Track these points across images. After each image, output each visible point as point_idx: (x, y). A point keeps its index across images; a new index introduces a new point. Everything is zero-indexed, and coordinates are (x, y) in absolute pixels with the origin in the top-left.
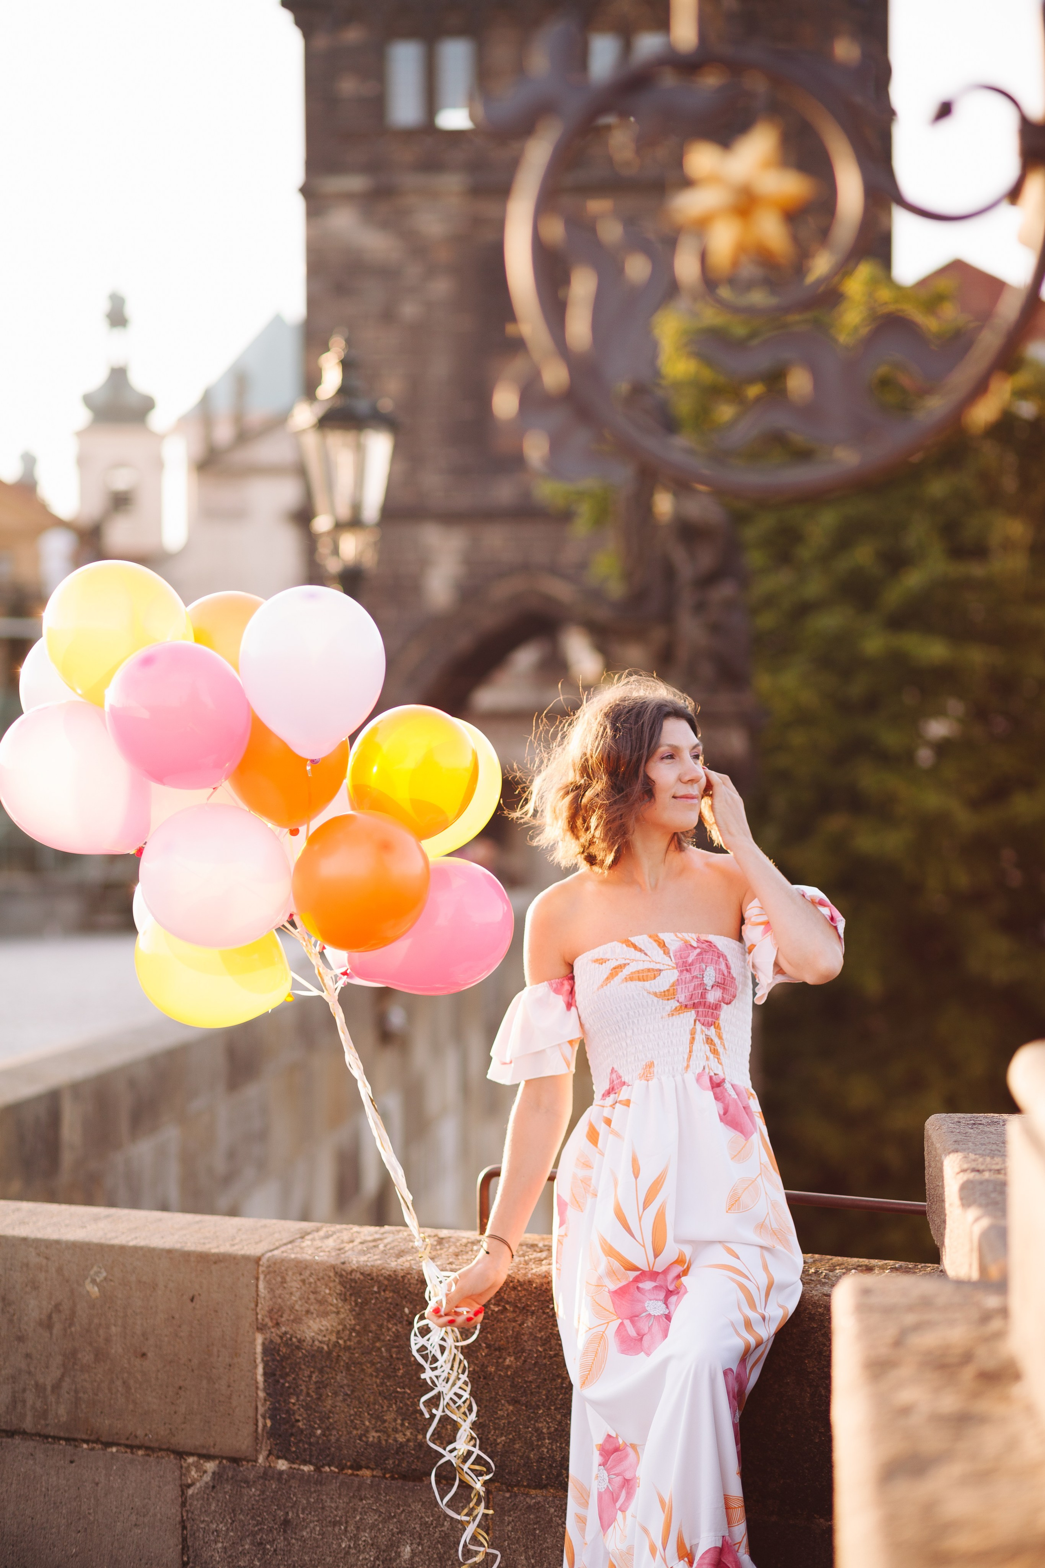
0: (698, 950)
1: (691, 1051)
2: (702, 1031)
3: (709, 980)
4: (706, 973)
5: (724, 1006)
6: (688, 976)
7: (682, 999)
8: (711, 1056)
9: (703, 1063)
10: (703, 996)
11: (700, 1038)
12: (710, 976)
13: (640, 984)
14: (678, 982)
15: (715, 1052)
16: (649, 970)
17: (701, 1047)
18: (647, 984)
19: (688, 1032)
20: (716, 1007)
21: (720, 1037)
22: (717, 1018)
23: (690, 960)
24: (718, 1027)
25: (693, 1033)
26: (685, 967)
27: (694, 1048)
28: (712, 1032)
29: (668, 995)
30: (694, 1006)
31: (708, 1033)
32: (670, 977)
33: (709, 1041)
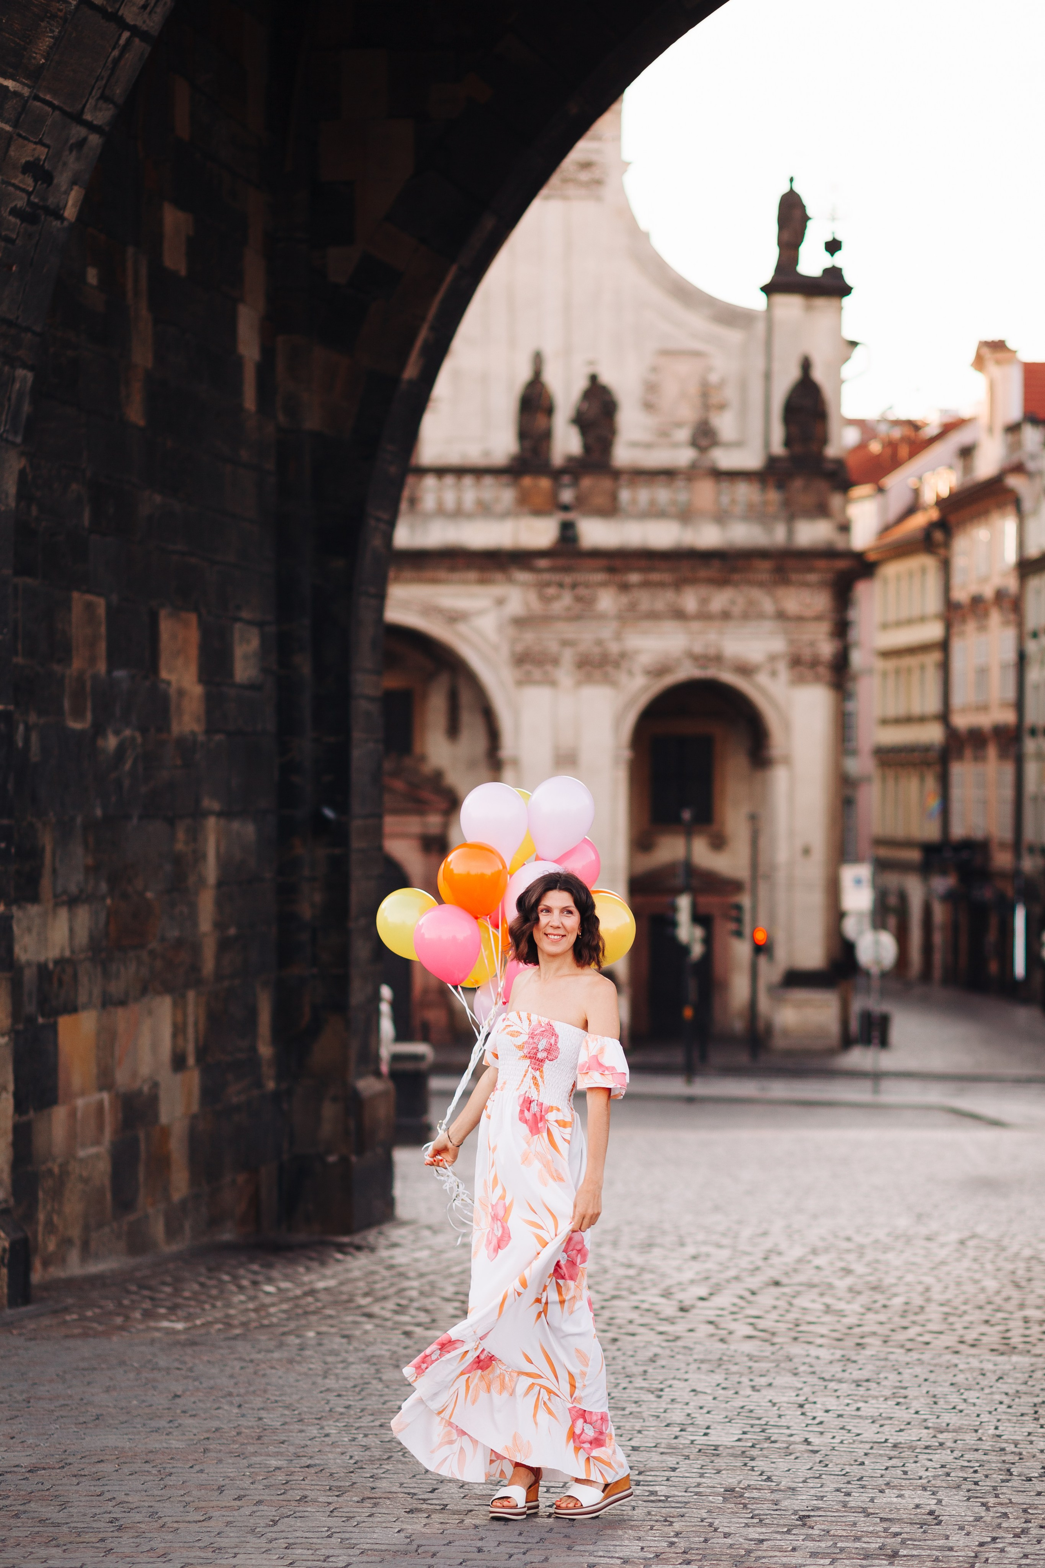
0: (544, 1029)
1: (522, 1081)
2: (531, 1072)
3: (541, 1047)
4: (541, 1043)
5: (547, 1061)
6: (531, 1041)
7: (525, 1052)
8: (533, 1086)
9: (526, 1089)
10: (536, 1054)
11: (529, 1075)
12: (543, 1044)
13: (511, 1037)
14: (526, 1042)
15: (536, 1084)
16: (517, 1032)
17: (528, 1080)
18: (513, 1038)
19: (524, 1070)
20: (542, 1061)
21: (542, 1077)
22: (542, 1066)
23: (536, 1033)
24: (542, 1072)
25: (527, 1071)
26: (532, 1036)
27: (525, 1080)
28: (537, 1074)
29: (520, 1047)
30: (530, 1057)
31: (535, 1074)
32: (524, 1038)
33: (534, 1078)
